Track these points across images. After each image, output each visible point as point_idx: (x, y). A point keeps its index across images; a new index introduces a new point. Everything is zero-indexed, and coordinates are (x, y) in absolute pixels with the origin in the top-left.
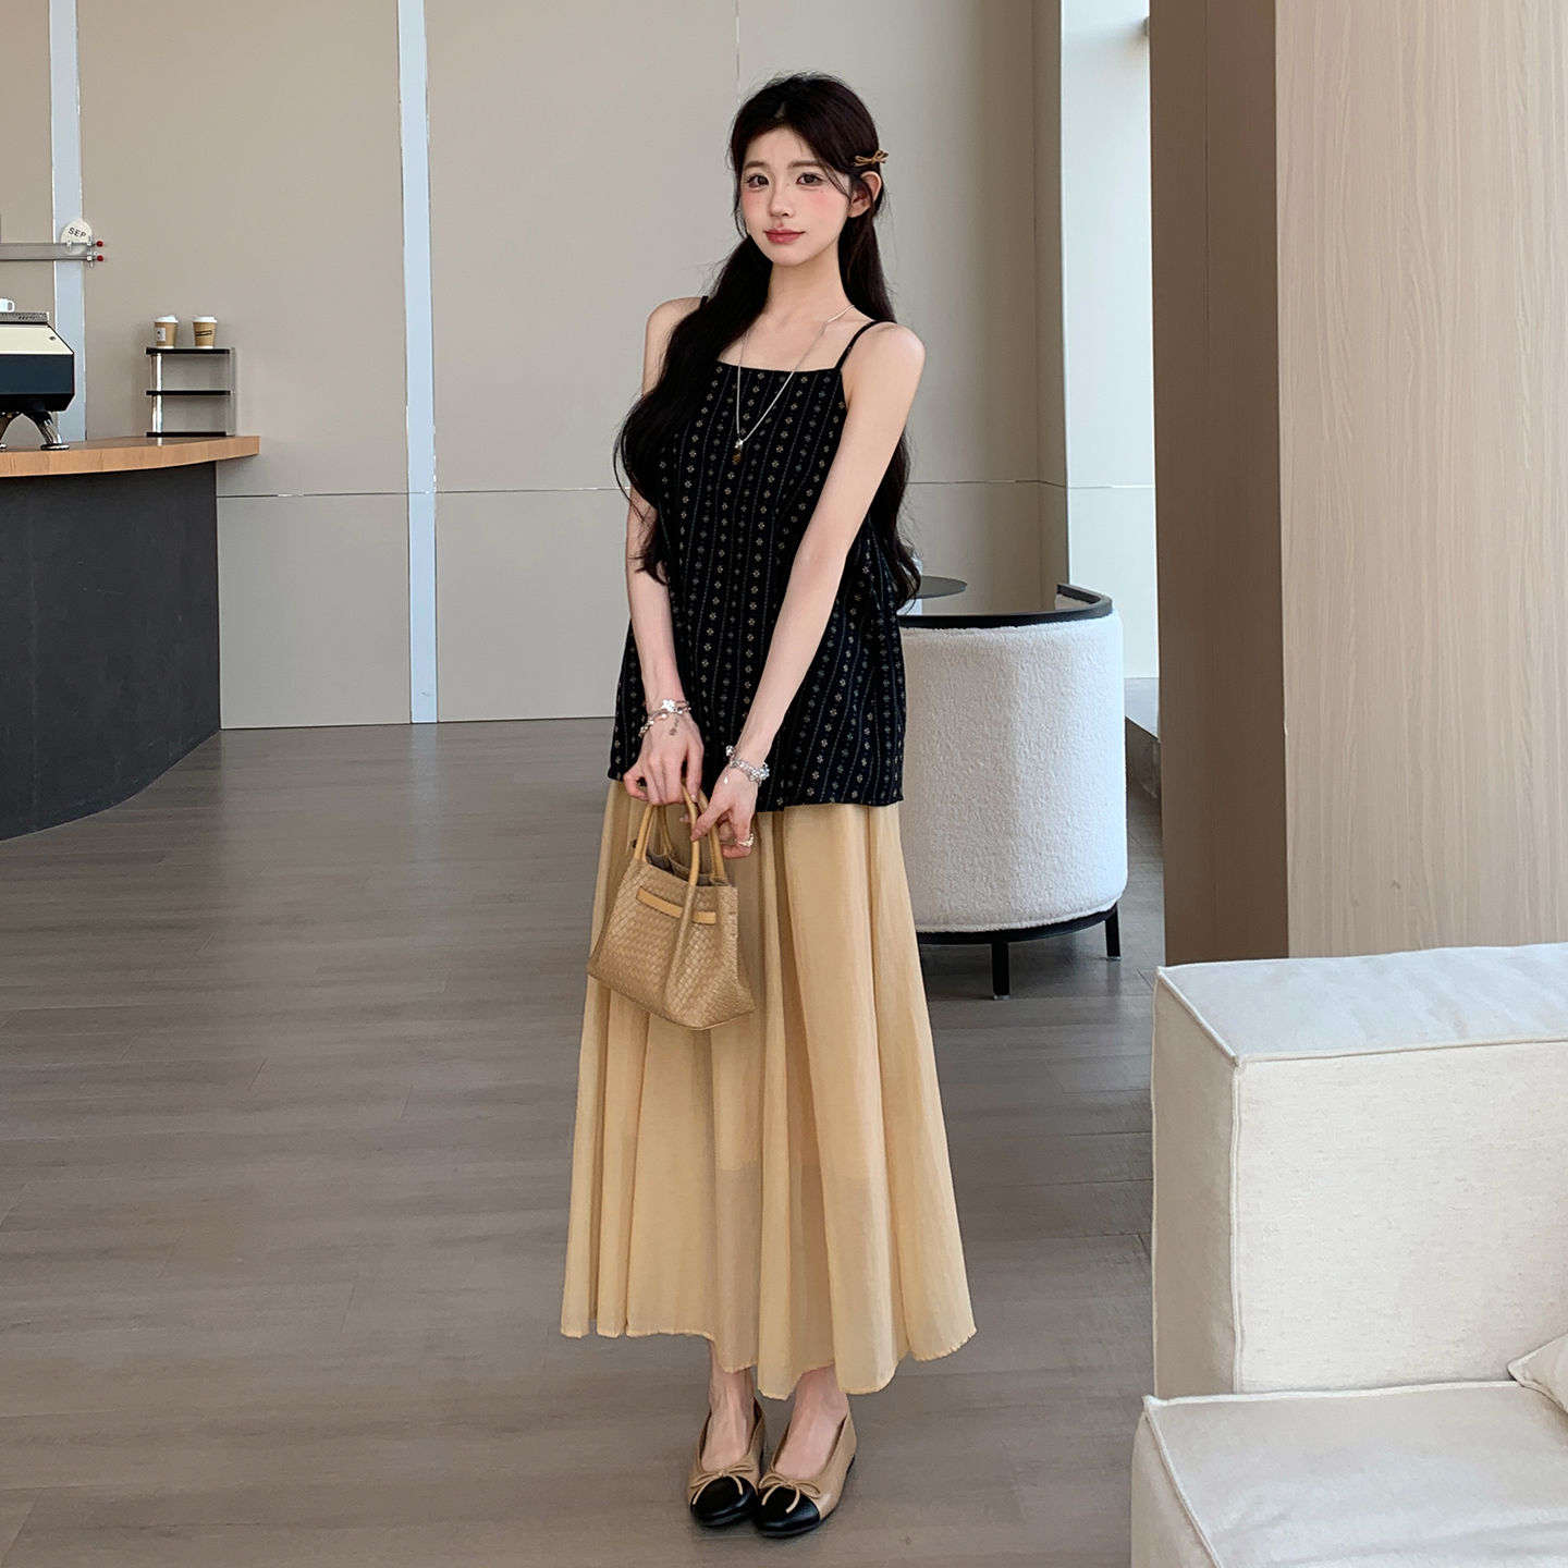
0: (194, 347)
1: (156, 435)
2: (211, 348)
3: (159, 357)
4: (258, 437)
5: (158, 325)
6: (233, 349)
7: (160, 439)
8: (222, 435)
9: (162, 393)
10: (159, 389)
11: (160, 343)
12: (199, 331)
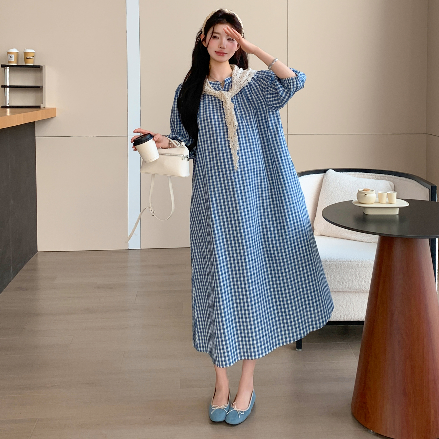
0: (24, 64)
1: (7, 107)
2: (32, 65)
3: (8, 69)
4: (55, 108)
5: (9, 53)
6: (44, 66)
7: (8, 110)
8: (38, 107)
9: (10, 87)
10: (8, 85)
11: (10, 62)
12: (26, 56)
